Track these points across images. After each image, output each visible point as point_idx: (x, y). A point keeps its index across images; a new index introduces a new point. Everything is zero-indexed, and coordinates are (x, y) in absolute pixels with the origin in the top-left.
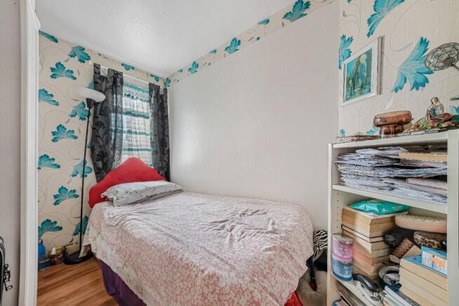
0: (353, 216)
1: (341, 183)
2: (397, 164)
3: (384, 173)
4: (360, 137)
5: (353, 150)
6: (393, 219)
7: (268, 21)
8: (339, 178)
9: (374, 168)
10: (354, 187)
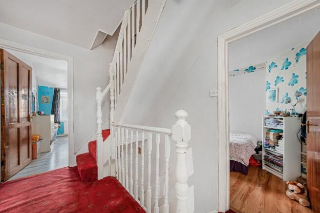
0: (269, 133)
1: (266, 126)
2: (277, 122)
3: (276, 123)
4: (270, 116)
5: (269, 118)
6: (279, 134)
7: (238, 70)
8: (265, 124)
9: (273, 122)
10: (269, 126)
